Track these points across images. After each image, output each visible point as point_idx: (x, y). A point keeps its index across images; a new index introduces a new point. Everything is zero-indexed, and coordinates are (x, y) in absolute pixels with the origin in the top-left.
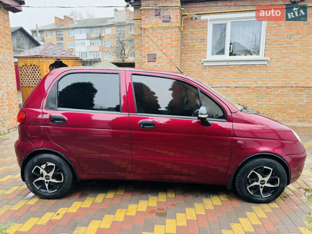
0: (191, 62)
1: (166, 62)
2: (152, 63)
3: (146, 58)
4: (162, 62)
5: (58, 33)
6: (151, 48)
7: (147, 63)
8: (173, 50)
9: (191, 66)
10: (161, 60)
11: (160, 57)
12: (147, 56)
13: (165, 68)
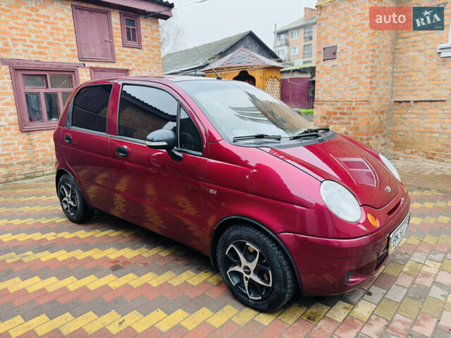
0: (416, 53)
1: (353, 58)
2: (329, 61)
3: (322, 54)
4: (346, 59)
5: (307, 30)
6: (330, 37)
7: (322, 62)
8: (365, 34)
9: (414, 59)
10: (343, 55)
11: (342, 50)
12: (322, 51)
13: (349, 68)
